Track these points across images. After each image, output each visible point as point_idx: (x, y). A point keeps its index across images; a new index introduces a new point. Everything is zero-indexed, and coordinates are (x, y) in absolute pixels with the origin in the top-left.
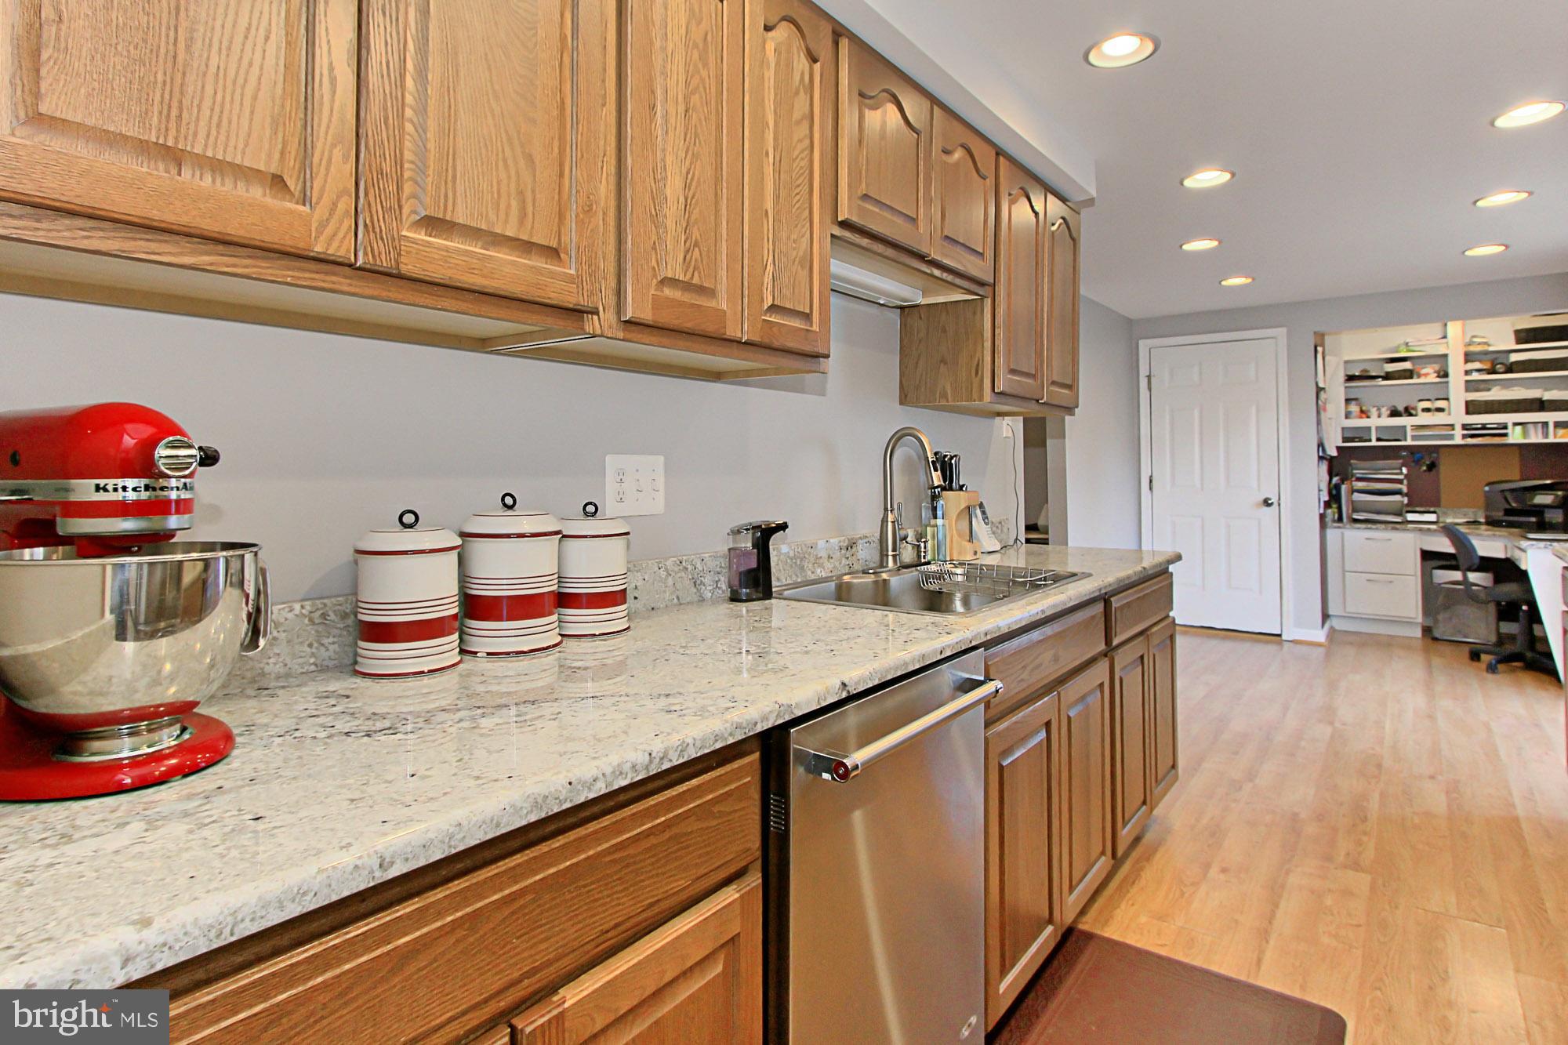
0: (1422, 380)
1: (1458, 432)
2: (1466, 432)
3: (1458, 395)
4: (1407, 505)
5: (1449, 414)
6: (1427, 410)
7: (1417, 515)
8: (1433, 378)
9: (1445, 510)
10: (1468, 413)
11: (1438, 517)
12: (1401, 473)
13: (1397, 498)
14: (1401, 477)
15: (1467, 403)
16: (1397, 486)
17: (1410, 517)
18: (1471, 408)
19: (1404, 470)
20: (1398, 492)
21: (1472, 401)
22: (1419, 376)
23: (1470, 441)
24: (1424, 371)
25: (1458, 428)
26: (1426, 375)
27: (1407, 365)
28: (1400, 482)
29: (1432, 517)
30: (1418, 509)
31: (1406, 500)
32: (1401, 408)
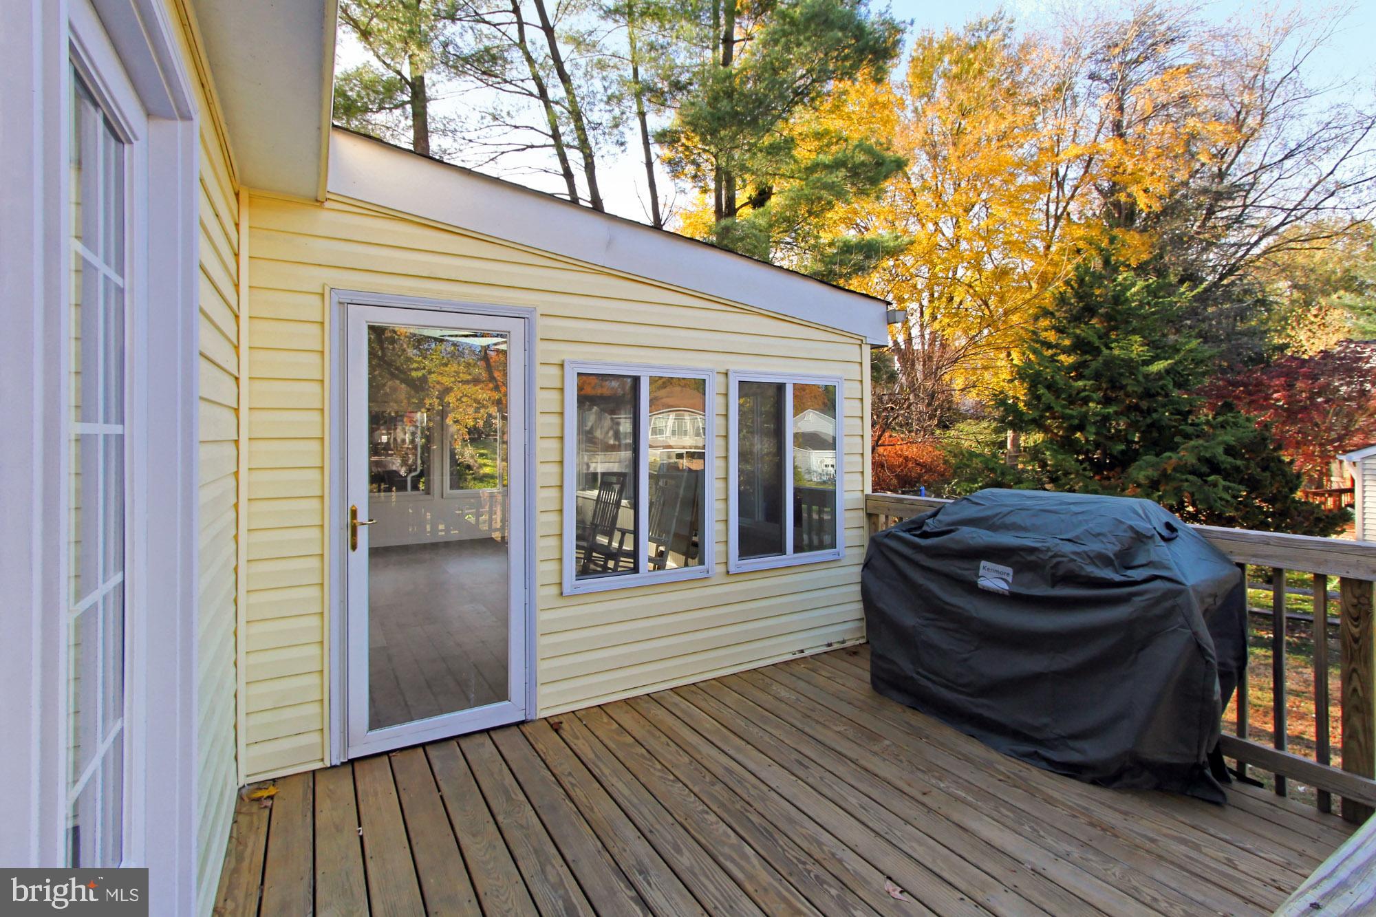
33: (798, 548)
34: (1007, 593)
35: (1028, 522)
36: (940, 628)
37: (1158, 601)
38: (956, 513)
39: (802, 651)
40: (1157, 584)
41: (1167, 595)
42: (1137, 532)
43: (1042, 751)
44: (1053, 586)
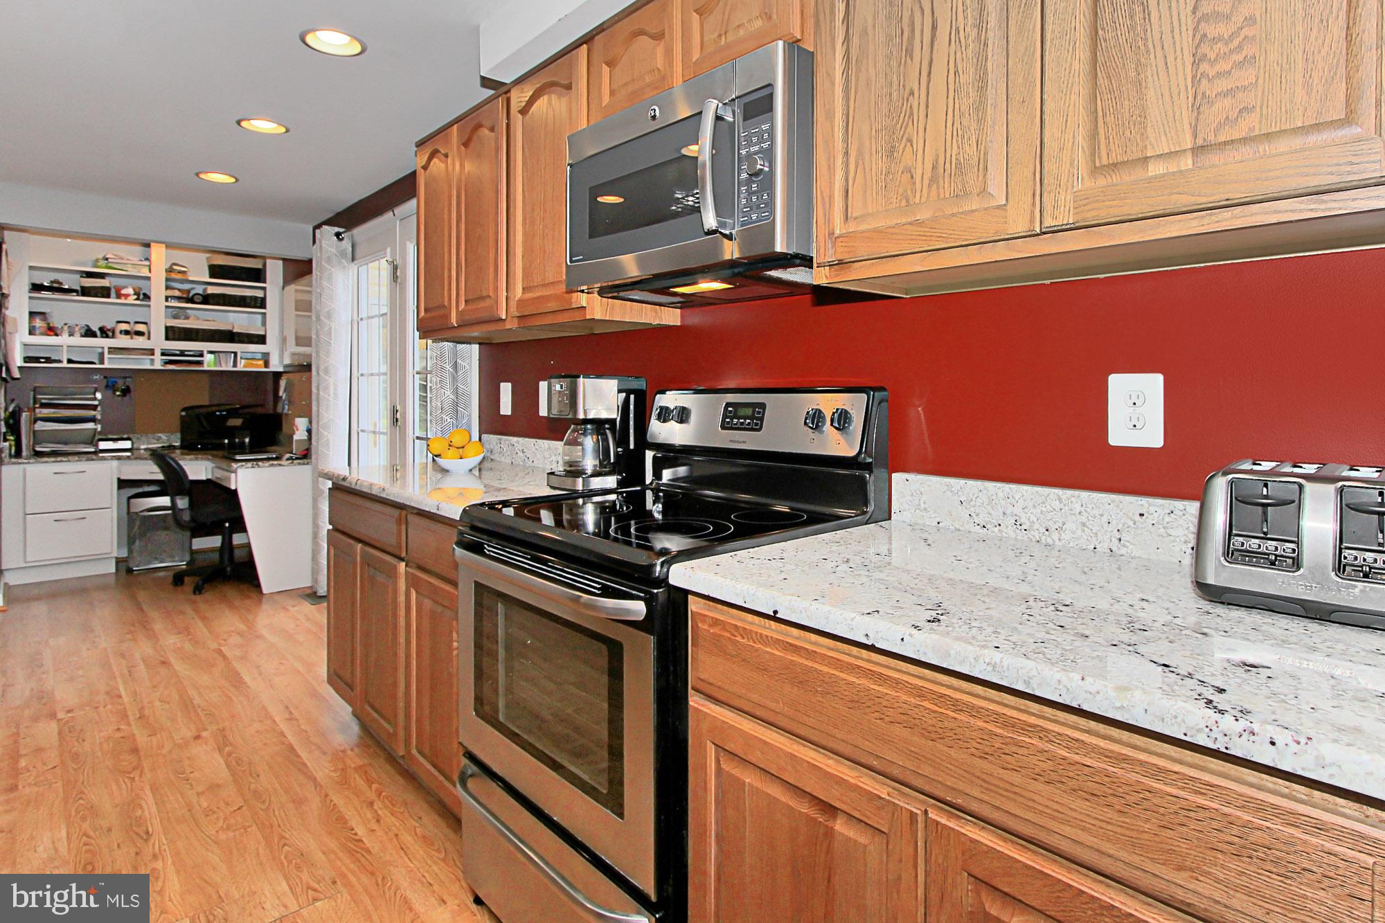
0: (120, 301)
1: (158, 358)
2: (165, 358)
3: (159, 322)
4: (100, 433)
5: (149, 338)
6: (127, 333)
7: (111, 443)
8: (133, 300)
9: (139, 436)
10: (167, 338)
11: (133, 444)
12: (95, 399)
13: (91, 425)
14: (96, 403)
15: (167, 329)
16: (92, 413)
17: (103, 445)
18: (172, 333)
19: (99, 395)
20: (93, 420)
21: (172, 327)
22: (119, 295)
23: (169, 367)
24: (123, 290)
25: (159, 352)
26: (127, 295)
27: (105, 283)
28: (94, 408)
29: (127, 445)
30: (110, 437)
31: (99, 428)
32: (95, 328)
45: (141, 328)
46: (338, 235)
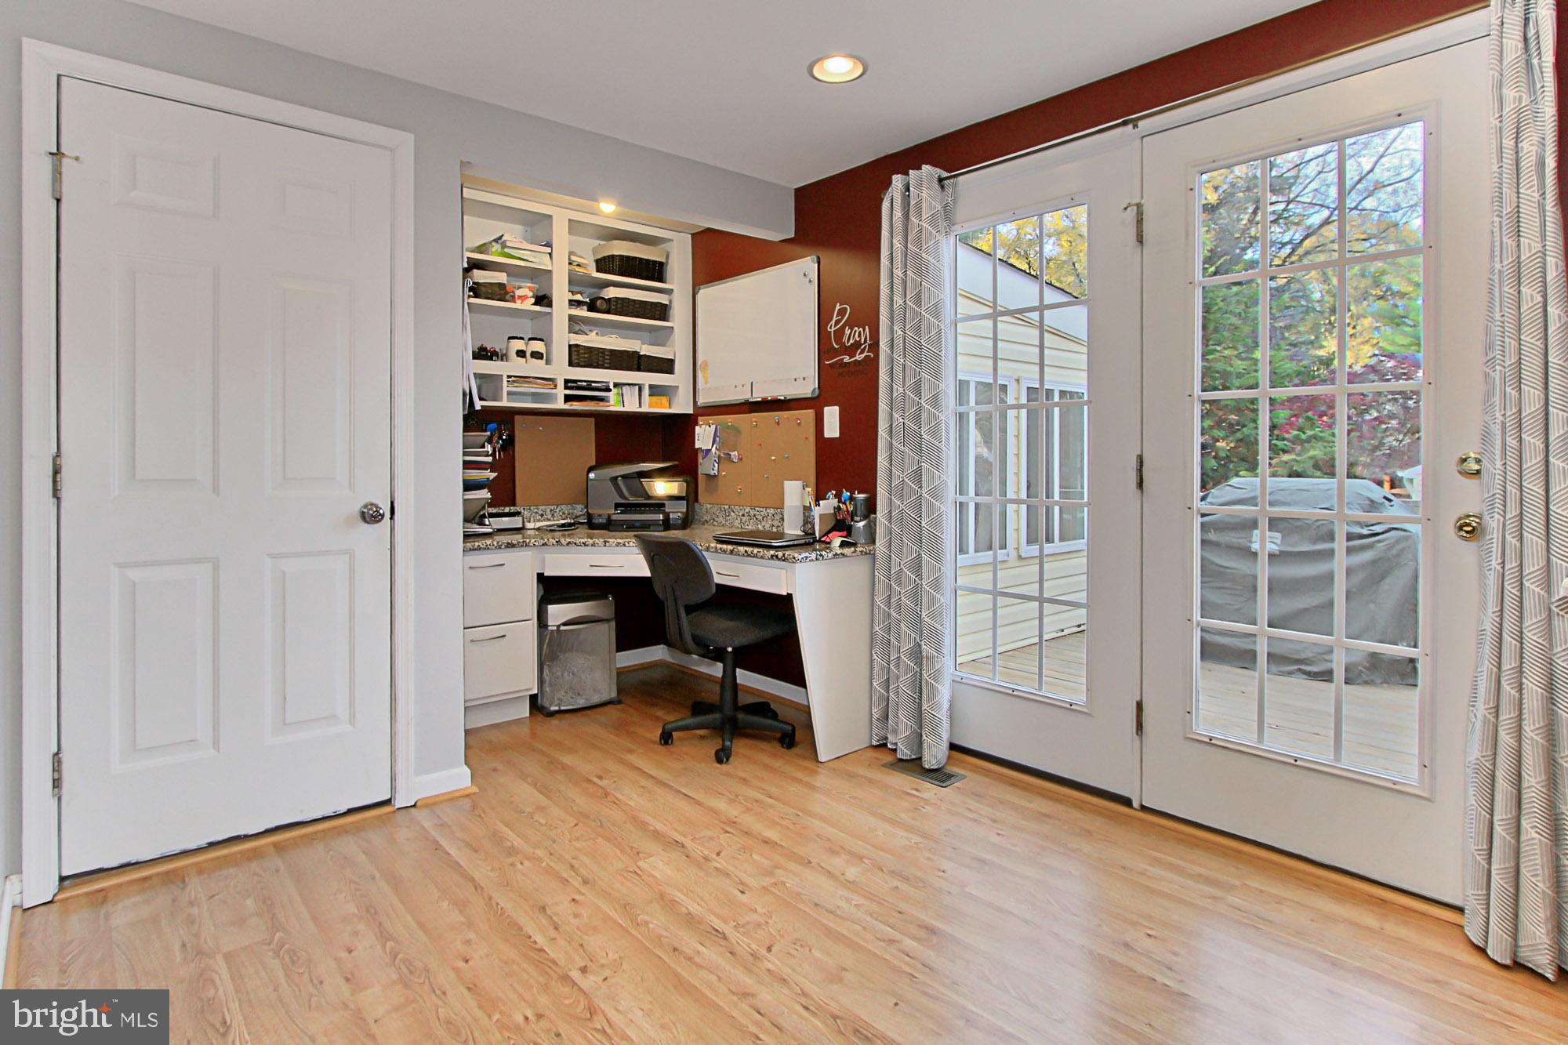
0: (518, 305)
1: (561, 392)
2: (568, 392)
3: (562, 338)
5: (548, 362)
6: (521, 354)
8: (528, 305)
10: (571, 363)
15: (571, 349)
18: (577, 356)
21: (577, 345)
22: (513, 299)
23: (576, 406)
24: (518, 293)
25: (561, 384)
26: (523, 298)
27: (501, 277)
33: (1062, 539)
34: (1277, 553)
35: (1289, 499)
36: (1213, 588)
37: (1390, 547)
38: (1223, 496)
39: (1063, 630)
40: (1393, 533)
41: (1398, 541)
42: (1372, 501)
43: (1303, 667)
44: (1314, 543)
45: (539, 346)
46: (941, 180)
